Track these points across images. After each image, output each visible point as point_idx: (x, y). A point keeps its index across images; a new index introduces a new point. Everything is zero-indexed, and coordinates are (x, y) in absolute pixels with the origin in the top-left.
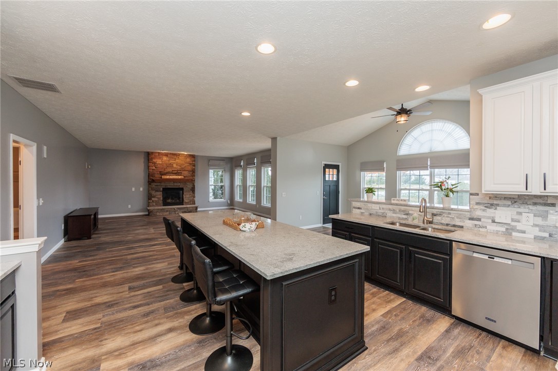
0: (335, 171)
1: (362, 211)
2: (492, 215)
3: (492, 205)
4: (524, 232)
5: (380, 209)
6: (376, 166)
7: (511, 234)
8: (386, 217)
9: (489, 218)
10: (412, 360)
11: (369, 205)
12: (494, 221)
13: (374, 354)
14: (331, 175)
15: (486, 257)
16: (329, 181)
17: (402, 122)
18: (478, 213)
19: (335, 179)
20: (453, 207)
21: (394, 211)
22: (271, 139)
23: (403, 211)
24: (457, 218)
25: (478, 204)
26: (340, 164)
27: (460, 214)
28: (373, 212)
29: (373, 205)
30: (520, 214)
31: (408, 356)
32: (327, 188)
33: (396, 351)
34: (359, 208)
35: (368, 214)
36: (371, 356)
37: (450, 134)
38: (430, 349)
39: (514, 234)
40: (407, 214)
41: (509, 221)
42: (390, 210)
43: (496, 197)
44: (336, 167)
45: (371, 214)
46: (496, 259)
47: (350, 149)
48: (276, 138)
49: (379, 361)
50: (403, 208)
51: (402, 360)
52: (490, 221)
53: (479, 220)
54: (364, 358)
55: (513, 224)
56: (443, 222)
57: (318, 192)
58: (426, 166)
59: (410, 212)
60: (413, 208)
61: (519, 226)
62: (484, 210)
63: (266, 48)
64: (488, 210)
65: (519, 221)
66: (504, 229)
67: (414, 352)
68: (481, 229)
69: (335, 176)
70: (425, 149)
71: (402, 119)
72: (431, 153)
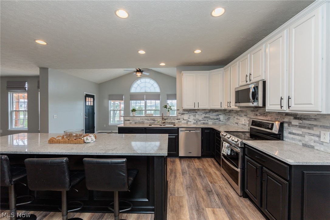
0: (92, 99)
1: (130, 122)
2: (183, 117)
3: (183, 113)
4: (191, 122)
5: (141, 119)
6: (119, 97)
7: (188, 123)
8: (144, 123)
9: (182, 118)
10: (182, 176)
11: (135, 118)
12: (183, 119)
13: (172, 182)
14: (89, 102)
15: (188, 131)
16: (89, 106)
17: (139, 76)
18: (179, 117)
19: (92, 104)
20: (170, 115)
21: (148, 120)
22: (39, 69)
23: (152, 119)
24: (173, 119)
25: (179, 113)
26: (95, 95)
27: (174, 118)
28: (137, 121)
29: (137, 118)
30: (190, 116)
31: (180, 176)
32: (87, 110)
33: (175, 176)
34: (128, 120)
35: (134, 123)
36: (171, 183)
37: (152, 85)
38: (182, 170)
39: (189, 123)
40: (154, 121)
41: (187, 119)
42: (146, 119)
43: (184, 110)
44: (92, 97)
45: (136, 123)
46: (191, 131)
47: (101, 86)
48: (48, 68)
49: (175, 182)
50: (152, 118)
51: (180, 178)
52: (182, 119)
53: (180, 119)
54: (170, 185)
55: (188, 119)
56: (168, 122)
57: (81, 113)
58: (144, 98)
59: (156, 119)
60: (157, 118)
61: (190, 120)
62: (181, 116)
63: (122, 14)
64: (182, 115)
65: (190, 118)
66: (186, 122)
67: (180, 173)
68: (180, 123)
69: (92, 103)
70: (143, 91)
71: (139, 74)
72: (145, 92)
